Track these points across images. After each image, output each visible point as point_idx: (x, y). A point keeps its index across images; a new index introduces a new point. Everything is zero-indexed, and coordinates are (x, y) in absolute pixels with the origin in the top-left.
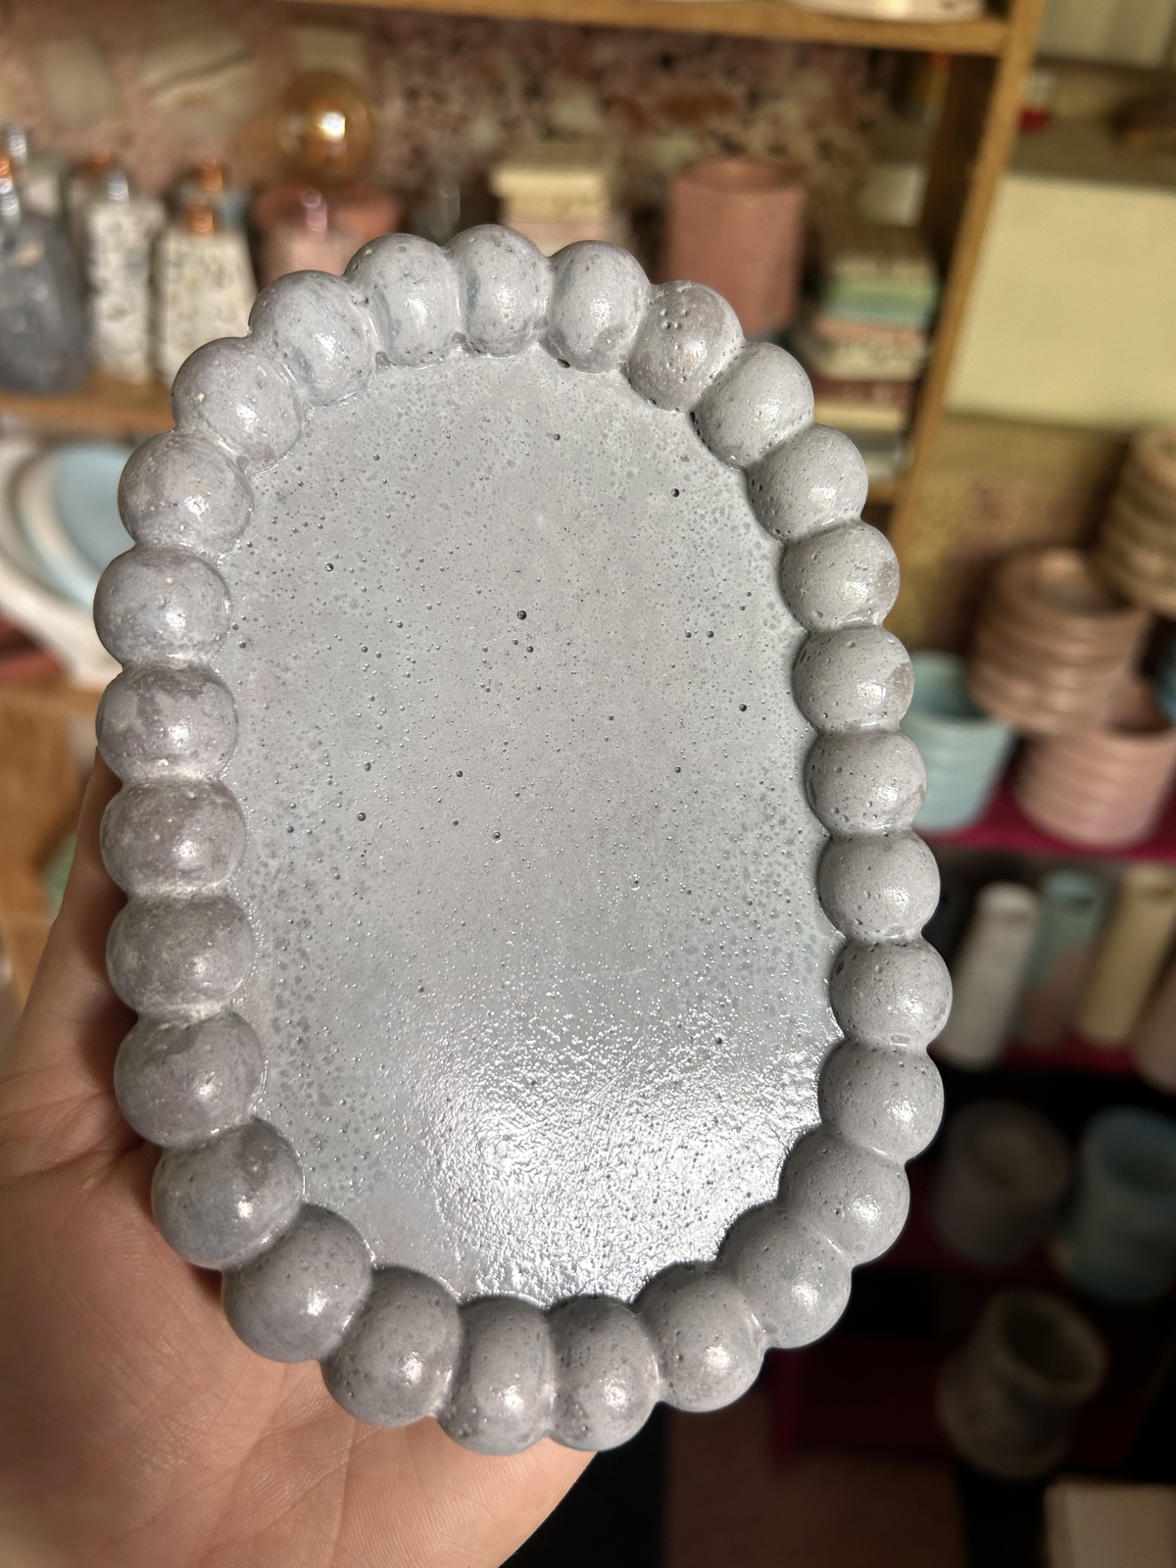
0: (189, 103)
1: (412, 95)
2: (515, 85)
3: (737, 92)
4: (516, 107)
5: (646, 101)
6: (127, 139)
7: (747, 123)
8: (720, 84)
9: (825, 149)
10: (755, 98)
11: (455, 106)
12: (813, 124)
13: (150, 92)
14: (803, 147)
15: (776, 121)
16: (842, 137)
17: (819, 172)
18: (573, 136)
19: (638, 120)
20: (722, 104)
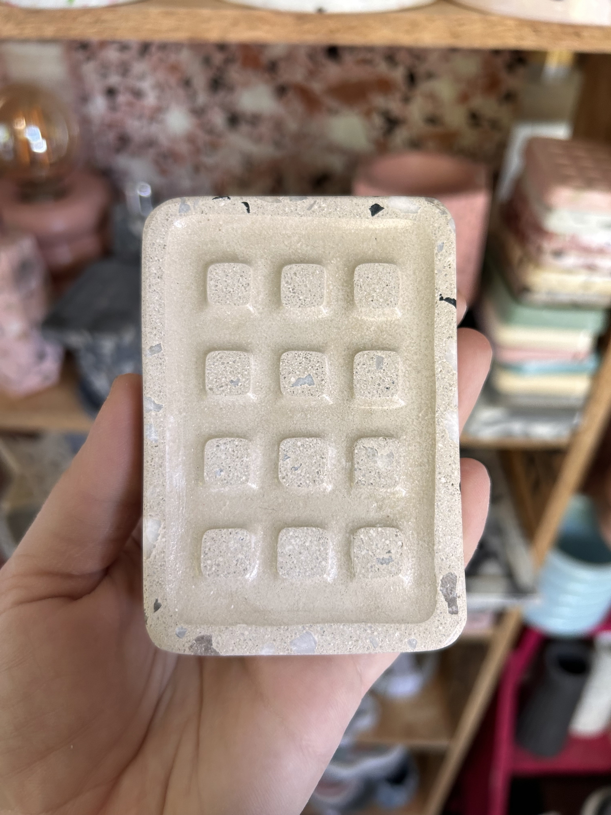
1: (111, 92)
2: (200, 80)
3: (398, 74)
4: (202, 98)
5: (317, 87)
7: (406, 100)
8: (382, 68)
9: (475, 118)
10: (412, 79)
11: (151, 99)
12: (464, 98)
14: (455, 117)
15: (432, 97)
16: (488, 106)
17: (469, 137)
18: (255, 120)
19: (310, 101)
20: (384, 86)
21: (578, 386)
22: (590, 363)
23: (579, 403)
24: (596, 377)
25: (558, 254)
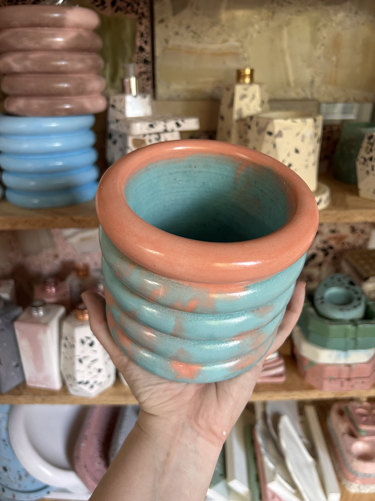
0: (83, 240)
13: (66, 238)
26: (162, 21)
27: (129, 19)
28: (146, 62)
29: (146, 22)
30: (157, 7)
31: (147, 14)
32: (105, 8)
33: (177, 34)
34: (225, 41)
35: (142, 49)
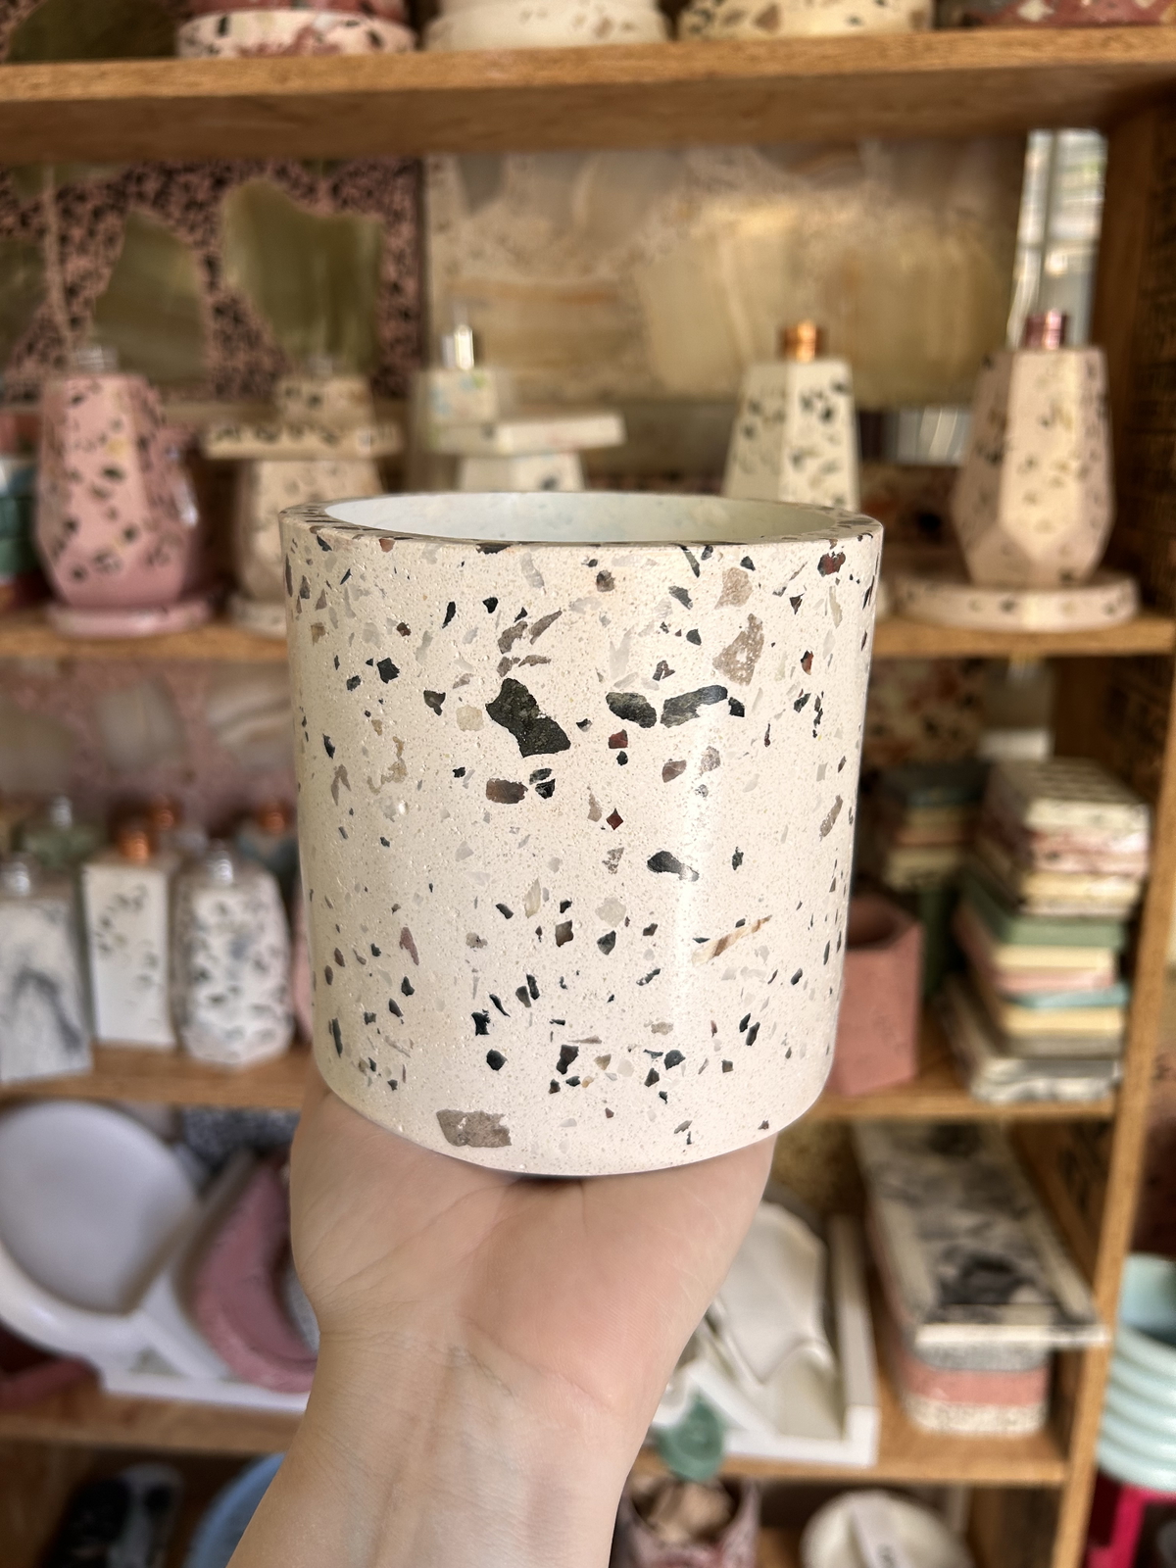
6: (189, 777)
13: (215, 730)
14: (908, 729)
15: (878, 705)
16: (948, 715)
17: (927, 749)
21: (1109, 1024)
22: (1119, 995)
23: (1116, 1049)
24: (1128, 1011)
25: (1054, 856)
26: (443, 227)
27: (368, 223)
28: (406, 315)
29: (406, 230)
30: (432, 197)
31: (409, 212)
32: (317, 201)
33: (477, 254)
34: (587, 269)
35: (396, 288)
